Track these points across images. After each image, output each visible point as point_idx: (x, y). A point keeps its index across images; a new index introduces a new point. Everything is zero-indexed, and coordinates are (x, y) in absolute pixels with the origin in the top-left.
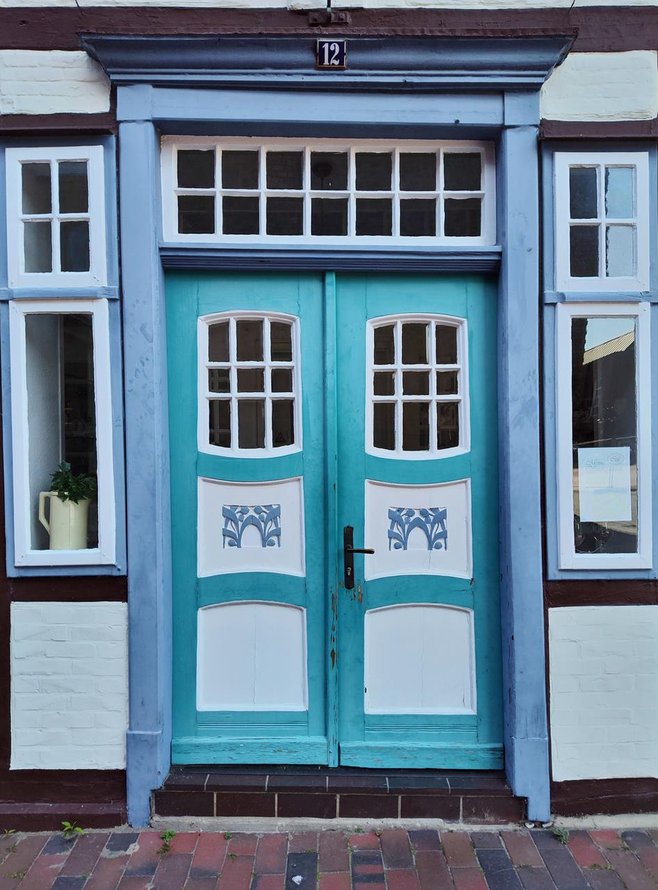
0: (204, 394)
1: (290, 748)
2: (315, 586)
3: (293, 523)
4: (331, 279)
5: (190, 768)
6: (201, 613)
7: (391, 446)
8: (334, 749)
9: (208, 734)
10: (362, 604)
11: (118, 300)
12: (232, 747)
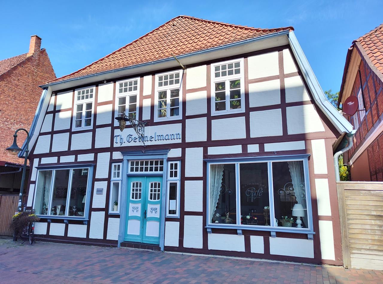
0: (131, 192)
1: (137, 240)
2: (141, 218)
3: (140, 209)
4: (145, 177)
5: (126, 241)
6: (129, 221)
7: (152, 199)
8: (142, 240)
9: (128, 237)
10: (146, 221)
11: (122, 181)
12: (131, 239)
